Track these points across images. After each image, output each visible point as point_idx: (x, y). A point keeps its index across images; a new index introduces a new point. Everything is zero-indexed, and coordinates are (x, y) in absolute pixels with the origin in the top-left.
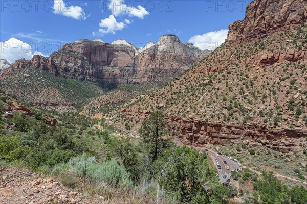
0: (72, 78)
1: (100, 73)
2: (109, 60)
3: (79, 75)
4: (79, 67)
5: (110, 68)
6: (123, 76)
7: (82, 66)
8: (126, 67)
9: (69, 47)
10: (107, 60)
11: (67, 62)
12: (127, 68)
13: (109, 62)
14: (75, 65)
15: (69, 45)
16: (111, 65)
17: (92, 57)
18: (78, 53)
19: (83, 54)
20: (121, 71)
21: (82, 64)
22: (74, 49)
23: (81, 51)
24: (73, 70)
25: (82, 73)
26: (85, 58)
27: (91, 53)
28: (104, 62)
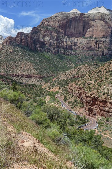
0: (48, 51)
1: (74, 46)
2: (85, 31)
3: (54, 49)
4: (54, 40)
5: (85, 40)
6: (99, 48)
7: (57, 40)
8: (103, 37)
9: (47, 21)
10: (82, 31)
11: (44, 36)
12: (104, 39)
13: (84, 34)
14: (51, 39)
15: (47, 20)
16: (86, 36)
17: (68, 29)
18: (55, 27)
19: (59, 27)
20: (96, 43)
21: (58, 37)
22: (52, 23)
23: (57, 24)
24: (48, 44)
25: (57, 46)
26: (61, 30)
27: (66, 25)
28: (79, 33)
